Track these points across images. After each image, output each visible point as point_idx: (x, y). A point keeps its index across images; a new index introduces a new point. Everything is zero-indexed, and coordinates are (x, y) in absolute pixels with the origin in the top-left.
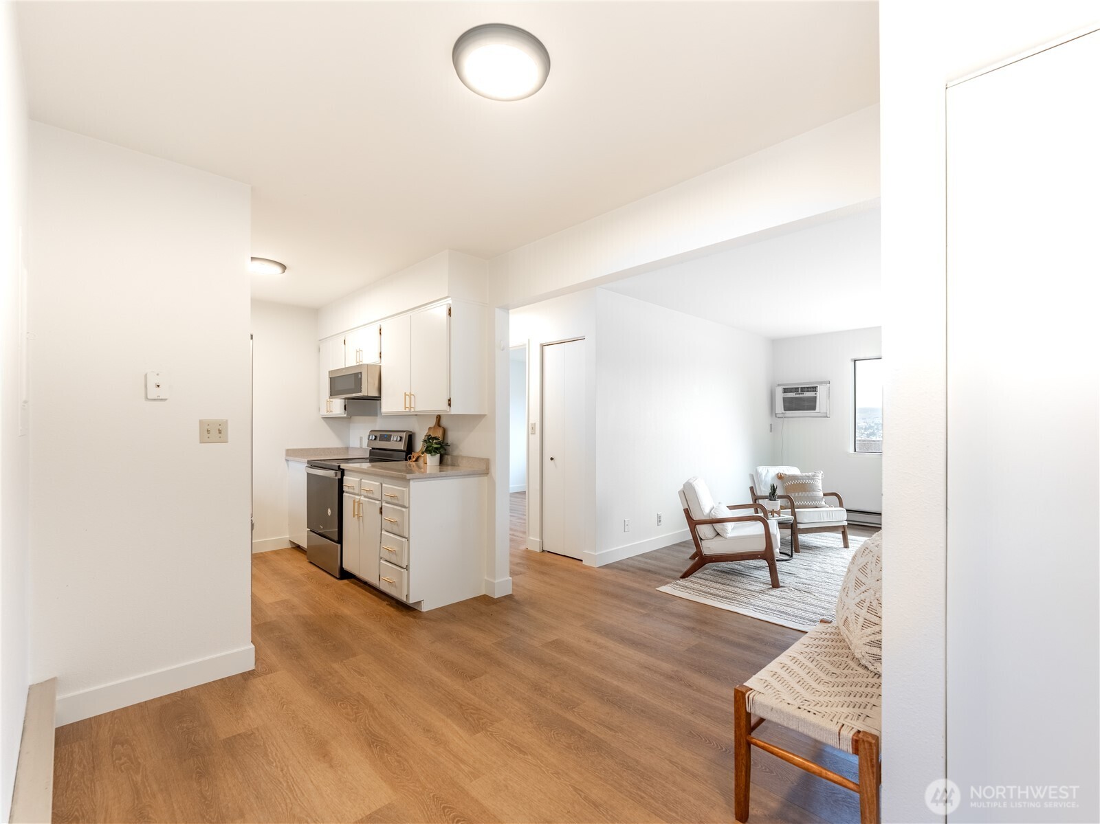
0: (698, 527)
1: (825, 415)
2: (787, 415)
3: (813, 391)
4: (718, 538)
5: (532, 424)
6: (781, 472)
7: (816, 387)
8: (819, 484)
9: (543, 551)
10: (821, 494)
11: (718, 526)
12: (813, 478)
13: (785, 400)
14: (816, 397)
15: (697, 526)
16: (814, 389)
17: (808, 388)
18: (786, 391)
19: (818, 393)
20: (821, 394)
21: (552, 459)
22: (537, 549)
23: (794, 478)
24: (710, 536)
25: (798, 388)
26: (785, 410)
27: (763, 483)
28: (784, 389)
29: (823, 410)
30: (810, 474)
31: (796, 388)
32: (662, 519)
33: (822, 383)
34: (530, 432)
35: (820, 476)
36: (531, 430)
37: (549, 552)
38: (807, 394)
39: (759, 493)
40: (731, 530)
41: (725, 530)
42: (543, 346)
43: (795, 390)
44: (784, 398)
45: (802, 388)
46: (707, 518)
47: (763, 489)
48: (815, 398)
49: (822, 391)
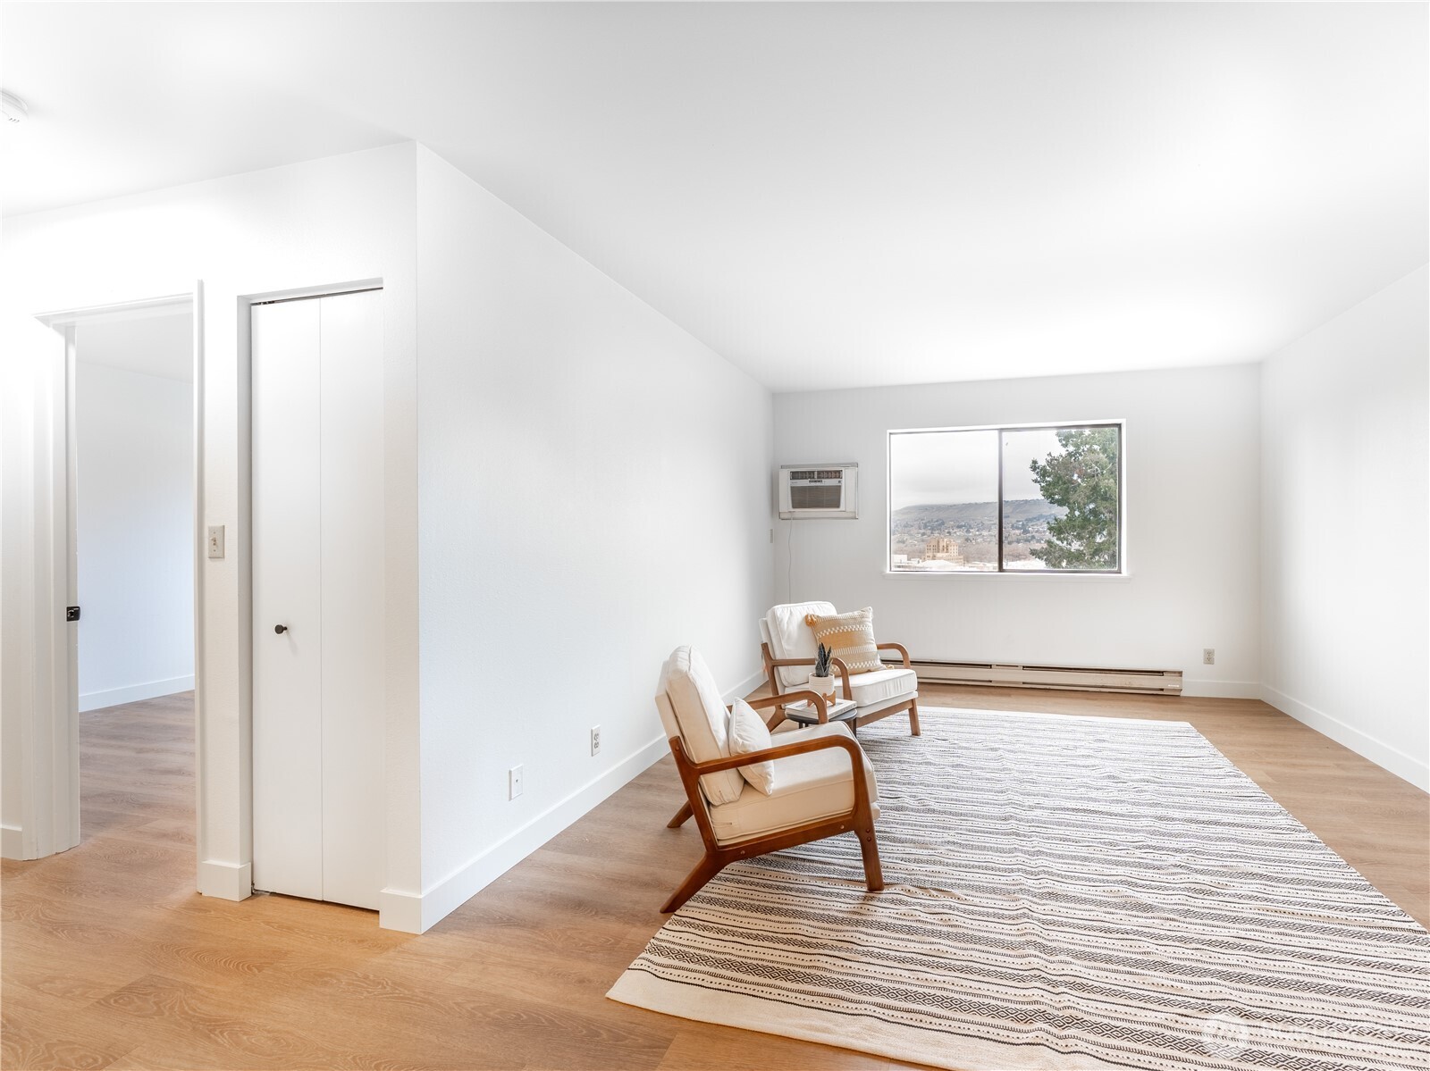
0: (706, 780)
1: (851, 515)
2: (796, 515)
3: (835, 477)
4: (751, 798)
5: (213, 531)
6: (811, 613)
7: (839, 472)
8: (869, 629)
9: (255, 893)
10: (873, 647)
11: (750, 771)
12: (860, 621)
13: (793, 489)
14: (840, 486)
15: (703, 778)
16: (837, 474)
17: (827, 472)
18: (795, 475)
19: (843, 480)
20: (847, 482)
21: (280, 629)
22: (233, 892)
23: (832, 622)
24: (731, 797)
25: (813, 472)
26: (794, 507)
27: (786, 637)
28: (793, 473)
29: (850, 508)
30: (856, 613)
31: (810, 472)
32: (601, 740)
33: (847, 465)
34: (206, 554)
35: (870, 616)
36: (209, 545)
37: (273, 894)
38: (827, 482)
39: (779, 656)
40: (778, 775)
41: (765, 778)
42: (249, 305)
43: (808, 475)
44: (792, 488)
45: (819, 472)
46: (725, 755)
47: (785, 646)
48: (838, 489)
49: (848, 475)
